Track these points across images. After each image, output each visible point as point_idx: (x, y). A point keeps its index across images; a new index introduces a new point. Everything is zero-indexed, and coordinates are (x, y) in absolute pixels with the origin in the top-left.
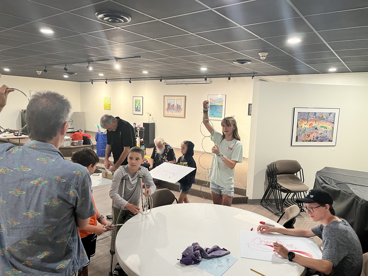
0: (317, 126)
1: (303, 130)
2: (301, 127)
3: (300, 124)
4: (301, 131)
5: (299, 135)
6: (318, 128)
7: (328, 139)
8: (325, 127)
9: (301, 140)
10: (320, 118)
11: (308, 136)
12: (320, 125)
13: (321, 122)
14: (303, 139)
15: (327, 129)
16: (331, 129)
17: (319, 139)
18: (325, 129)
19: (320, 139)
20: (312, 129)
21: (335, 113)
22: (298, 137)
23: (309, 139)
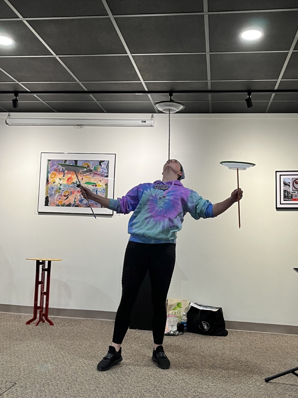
0: (80, 182)
1: (56, 187)
2: (54, 183)
3: (52, 178)
4: (53, 188)
5: (51, 195)
8: (94, 183)
9: (54, 203)
11: (66, 198)
12: (86, 180)
13: (86, 175)
14: (58, 202)
15: (97, 187)
16: (105, 187)
17: (84, 202)
18: (94, 187)
19: (86, 204)
20: (71, 187)
21: (109, 161)
22: (49, 199)
23: (67, 202)
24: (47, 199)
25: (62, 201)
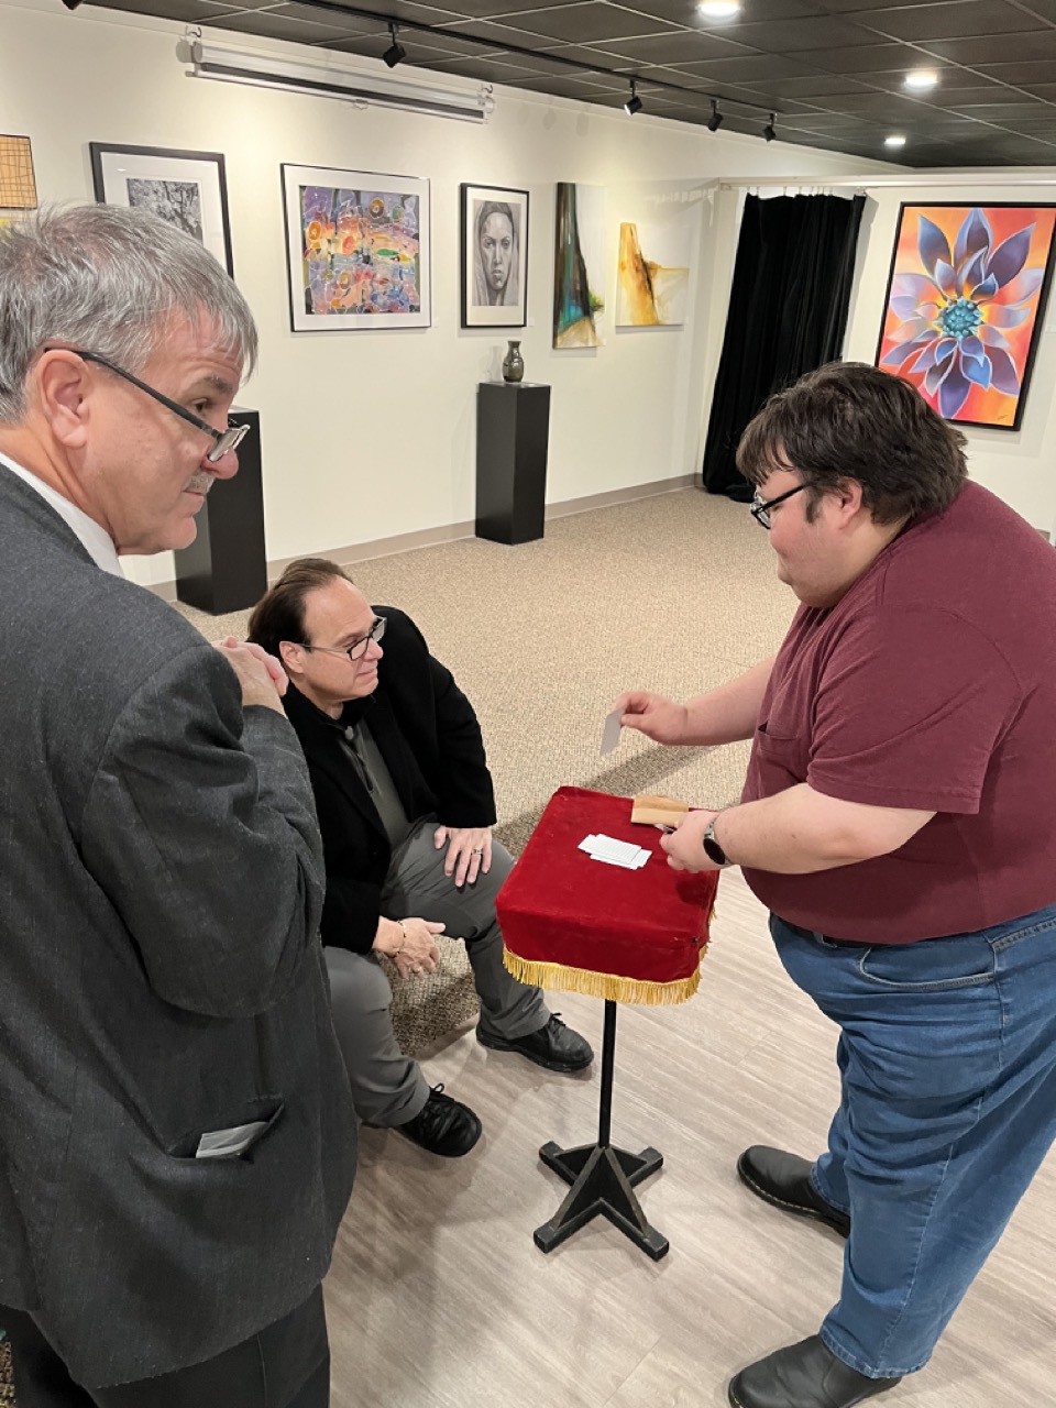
0: (368, 249)
1: (323, 264)
3: (313, 238)
4: (317, 267)
5: (315, 286)
6: (373, 258)
7: (408, 300)
8: (394, 253)
9: (324, 306)
10: (375, 215)
11: (344, 291)
12: (380, 244)
13: (380, 232)
14: (331, 303)
15: (401, 263)
16: (413, 260)
17: (380, 300)
18: (395, 263)
19: (384, 304)
20: (353, 262)
21: (418, 197)
22: (314, 296)
23: (347, 302)
24: (308, 293)
25: (338, 301)
